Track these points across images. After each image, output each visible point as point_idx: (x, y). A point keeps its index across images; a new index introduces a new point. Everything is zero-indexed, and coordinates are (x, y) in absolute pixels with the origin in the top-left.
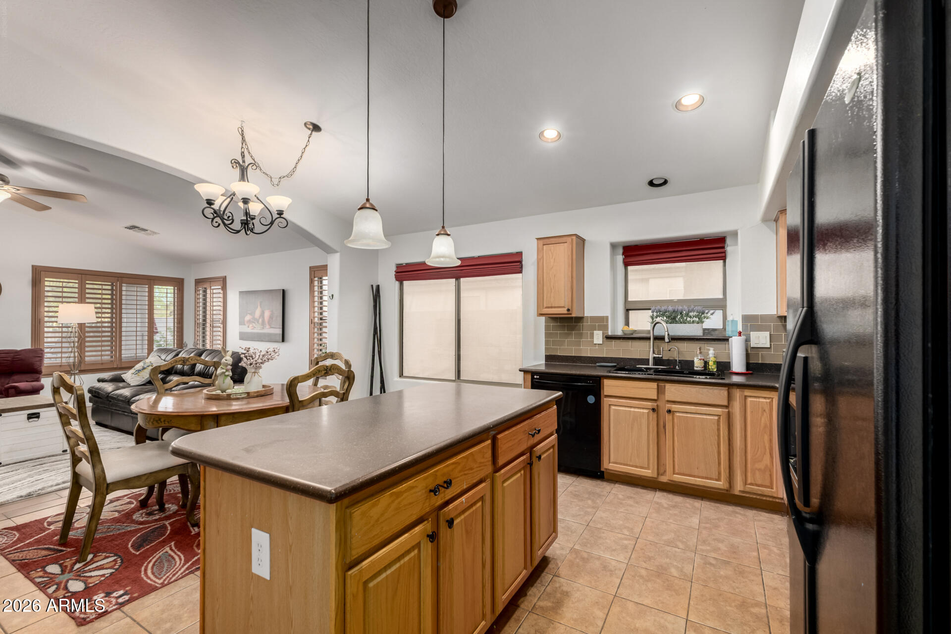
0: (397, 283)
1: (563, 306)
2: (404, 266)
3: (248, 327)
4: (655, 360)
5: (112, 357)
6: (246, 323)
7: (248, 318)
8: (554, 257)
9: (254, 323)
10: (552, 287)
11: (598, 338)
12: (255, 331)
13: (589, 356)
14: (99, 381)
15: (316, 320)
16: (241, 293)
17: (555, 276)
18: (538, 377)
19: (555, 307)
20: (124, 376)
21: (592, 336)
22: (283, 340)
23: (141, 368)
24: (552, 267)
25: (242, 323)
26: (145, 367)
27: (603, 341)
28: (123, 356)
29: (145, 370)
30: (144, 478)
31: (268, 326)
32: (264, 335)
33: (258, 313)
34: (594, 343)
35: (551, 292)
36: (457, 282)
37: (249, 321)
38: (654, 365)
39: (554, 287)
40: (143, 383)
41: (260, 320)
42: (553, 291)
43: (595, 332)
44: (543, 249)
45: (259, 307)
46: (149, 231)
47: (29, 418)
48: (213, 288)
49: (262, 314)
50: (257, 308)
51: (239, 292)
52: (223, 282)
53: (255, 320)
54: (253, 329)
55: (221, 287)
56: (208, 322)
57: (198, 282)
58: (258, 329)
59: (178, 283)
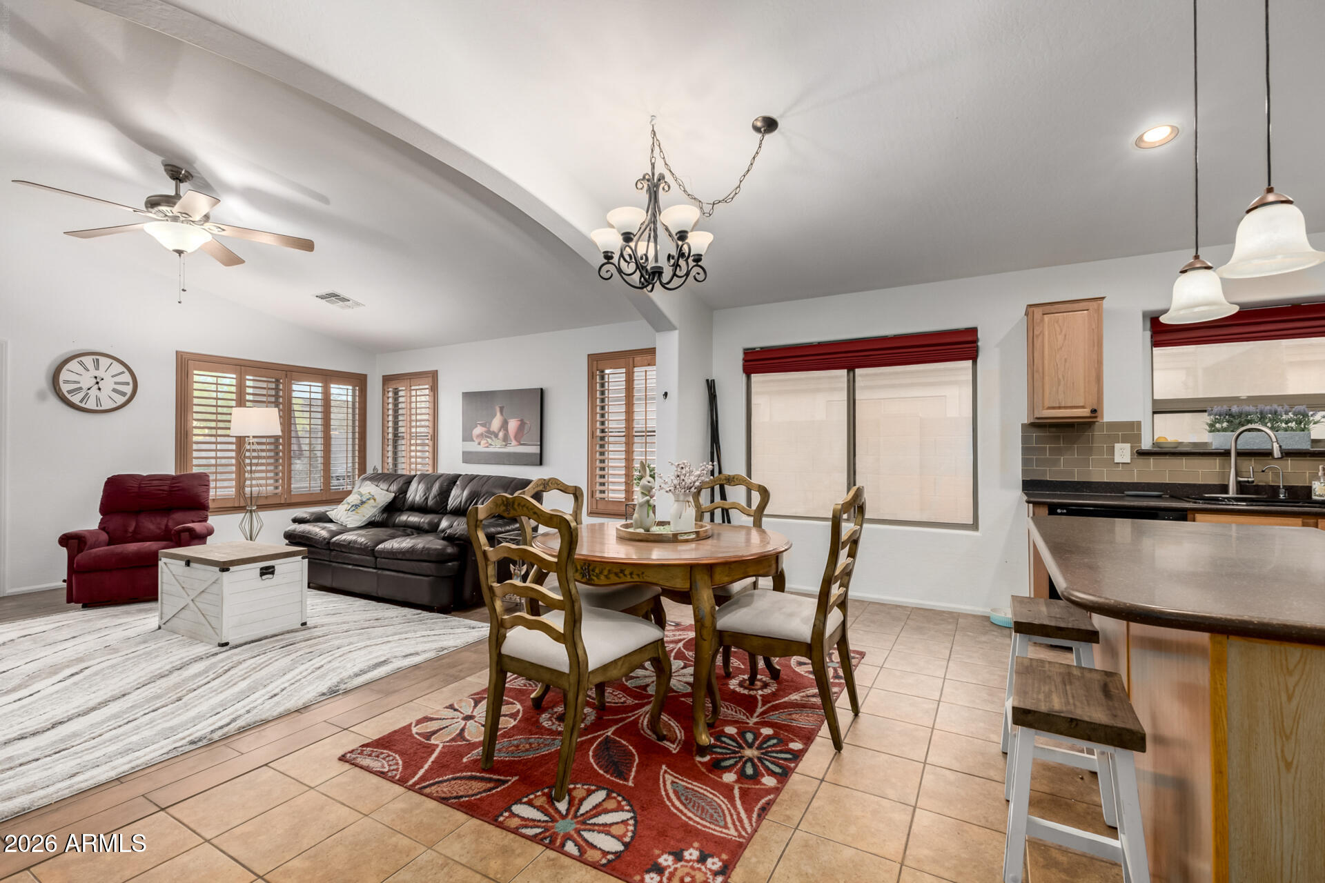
0: (744, 377)
1: (1081, 404)
2: (758, 351)
3: (479, 444)
4: (1241, 486)
5: (276, 488)
6: (475, 439)
7: (478, 430)
8: (1063, 333)
9: (490, 438)
10: (1060, 377)
11: (1123, 453)
12: (491, 449)
13: (1105, 481)
14: (295, 521)
15: (598, 433)
16: (467, 395)
17: (1066, 360)
18: (1065, 511)
19: (1065, 408)
20: (331, 514)
21: (1111, 451)
22: (541, 464)
23: (359, 502)
24: (1061, 348)
25: (467, 437)
26: (364, 500)
27: (1131, 459)
28: (292, 486)
29: (365, 505)
30: (620, 663)
31: (514, 443)
32: (509, 454)
33: (496, 423)
34: (1116, 461)
35: (1059, 385)
36: (851, 374)
37: (481, 436)
38: (1237, 494)
39: (1063, 377)
40: (362, 525)
41: (501, 435)
42: (1062, 383)
43: (1118, 446)
44: (1042, 320)
45: (498, 414)
46: (351, 302)
47: (262, 574)
48: (413, 388)
49: (505, 425)
50: (495, 415)
51: (463, 393)
52: (430, 379)
53: (491, 434)
54: (487, 447)
55: (427, 387)
56: (405, 437)
57: (387, 380)
58: (497, 447)
59: (359, 381)
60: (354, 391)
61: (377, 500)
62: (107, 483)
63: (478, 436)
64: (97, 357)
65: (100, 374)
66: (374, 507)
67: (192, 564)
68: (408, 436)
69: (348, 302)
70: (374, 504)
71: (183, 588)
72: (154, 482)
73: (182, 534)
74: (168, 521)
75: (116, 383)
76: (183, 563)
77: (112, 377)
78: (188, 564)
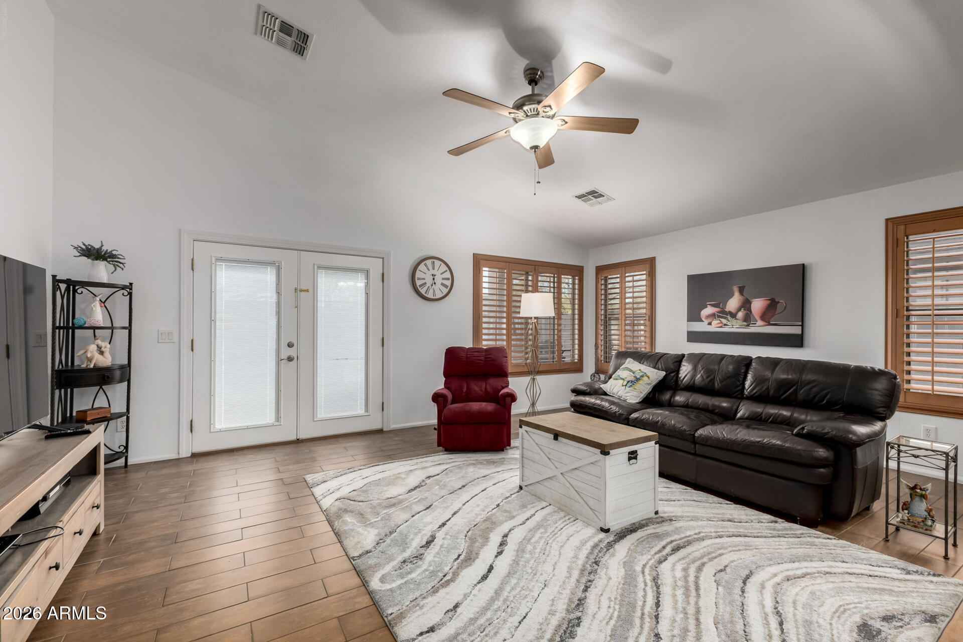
3: (710, 324)
6: (703, 319)
7: (708, 311)
9: (725, 318)
12: (726, 329)
14: (575, 392)
16: (693, 278)
22: (801, 344)
23: (632, 378)
25: (693, 315)
26: (637, 377)
29: (641, 382)
31: (760, 323)
33: (733, 303)
37: (713, 316)
40: (640, 401)
41: (740, 315)
45: (737, 294)
47: (630, 459)
48: (627, 275)
49: (746, 305)
50: (733, 295)
51: (688, 276)
52: (648, 266)
53: (723, 313)
54: (721, 327)
55: (645, 272)
56: (620, 318)
57: (600, 270)
58: (735, 327)
59: (577, 272)
60: (574, 280)
61: (650, 378)
62: (446, 354)
63: (708, 317)
64: (434, 260)
65: (434, 272)
66: (649, 384)
67: (560, 438)
68: (623, 316)
69: (603, 198)
70: (649, 382)
71: (549, 458)
72: (475, 353)
73: (506, 398)
74: (486, 385)
75: (443, 279)
76: (552, 436)
77: (441, 274)
78: (556, 437)
